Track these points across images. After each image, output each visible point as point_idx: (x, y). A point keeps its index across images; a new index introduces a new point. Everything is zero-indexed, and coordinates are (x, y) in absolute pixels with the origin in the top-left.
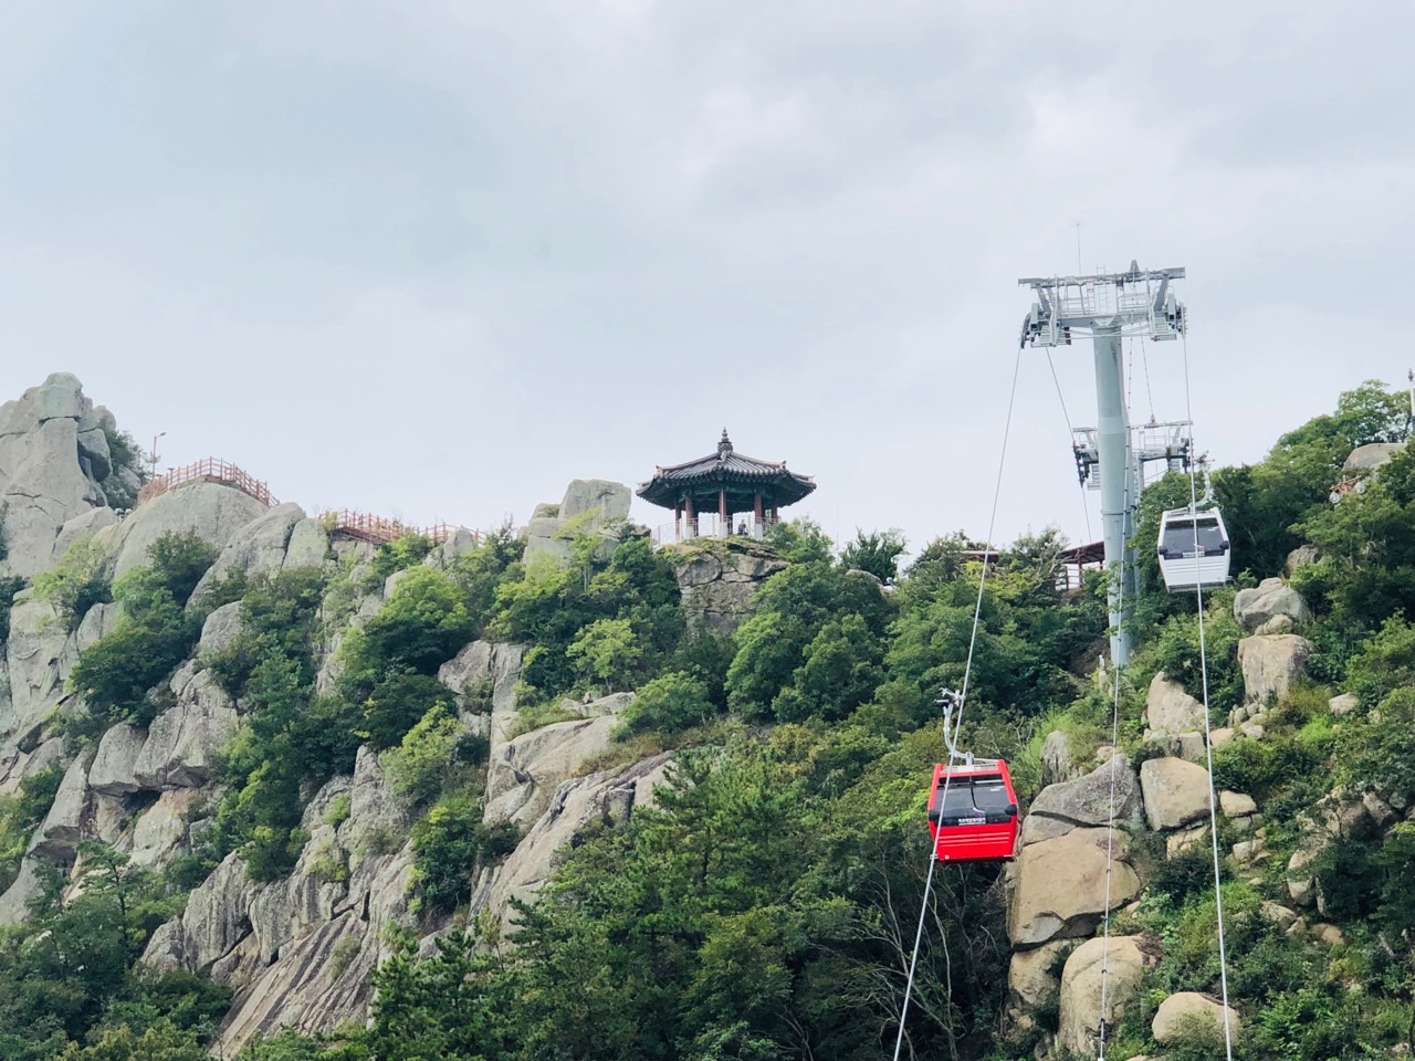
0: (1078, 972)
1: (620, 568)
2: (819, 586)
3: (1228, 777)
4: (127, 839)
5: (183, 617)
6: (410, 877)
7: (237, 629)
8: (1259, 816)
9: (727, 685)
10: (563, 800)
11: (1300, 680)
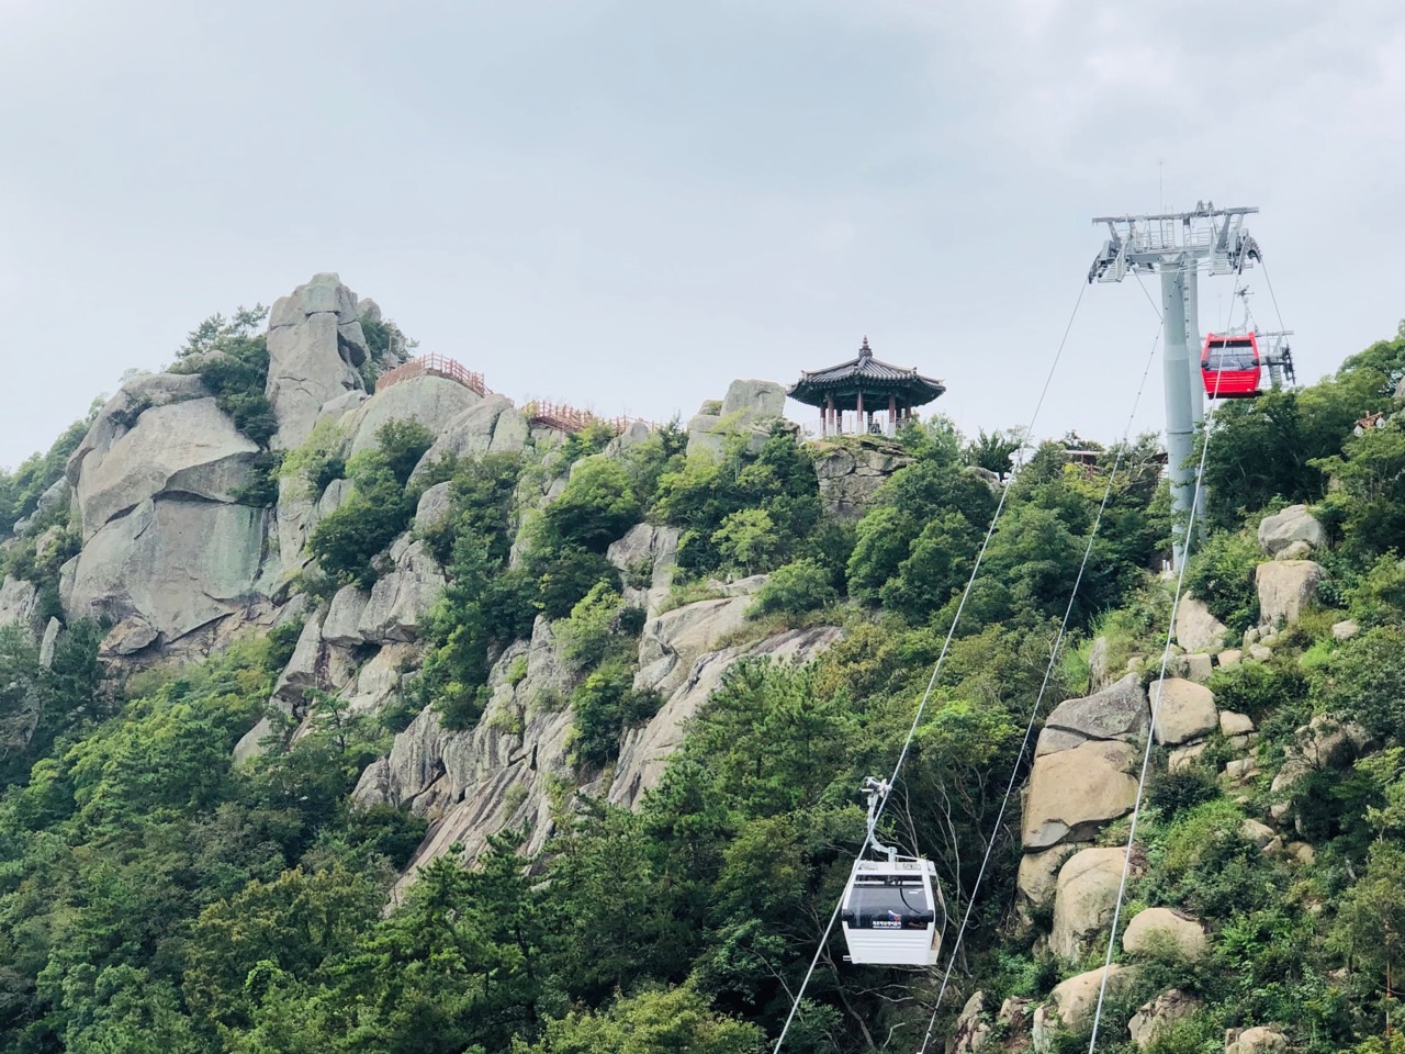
0: (1069, 880)
1: (767, 461)
2: (931, 484)
3: (1228, 699)
4: (353, 686)
5: (401, 495)
6: (568, 735)
7: (446, 506)
8: (1256, 735)
9: (847, 571)
10: (700, 671)
11: (1311, 604)
